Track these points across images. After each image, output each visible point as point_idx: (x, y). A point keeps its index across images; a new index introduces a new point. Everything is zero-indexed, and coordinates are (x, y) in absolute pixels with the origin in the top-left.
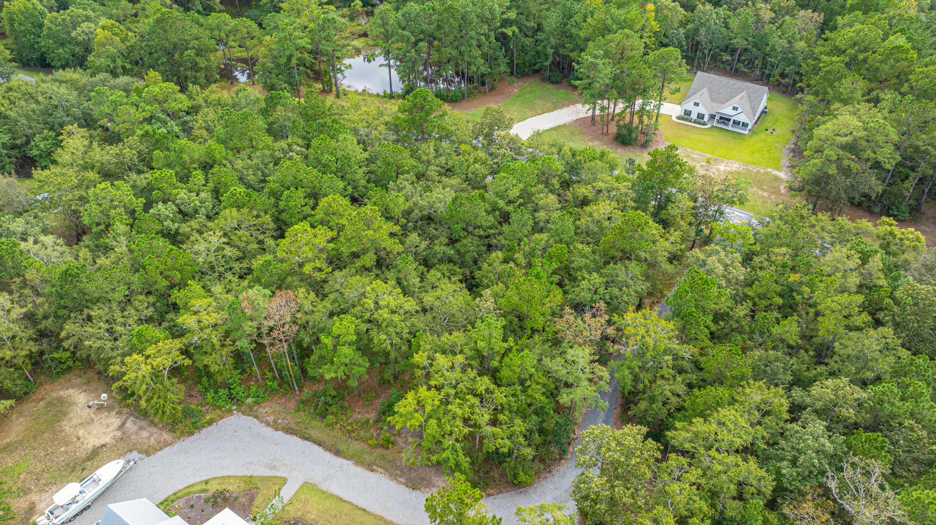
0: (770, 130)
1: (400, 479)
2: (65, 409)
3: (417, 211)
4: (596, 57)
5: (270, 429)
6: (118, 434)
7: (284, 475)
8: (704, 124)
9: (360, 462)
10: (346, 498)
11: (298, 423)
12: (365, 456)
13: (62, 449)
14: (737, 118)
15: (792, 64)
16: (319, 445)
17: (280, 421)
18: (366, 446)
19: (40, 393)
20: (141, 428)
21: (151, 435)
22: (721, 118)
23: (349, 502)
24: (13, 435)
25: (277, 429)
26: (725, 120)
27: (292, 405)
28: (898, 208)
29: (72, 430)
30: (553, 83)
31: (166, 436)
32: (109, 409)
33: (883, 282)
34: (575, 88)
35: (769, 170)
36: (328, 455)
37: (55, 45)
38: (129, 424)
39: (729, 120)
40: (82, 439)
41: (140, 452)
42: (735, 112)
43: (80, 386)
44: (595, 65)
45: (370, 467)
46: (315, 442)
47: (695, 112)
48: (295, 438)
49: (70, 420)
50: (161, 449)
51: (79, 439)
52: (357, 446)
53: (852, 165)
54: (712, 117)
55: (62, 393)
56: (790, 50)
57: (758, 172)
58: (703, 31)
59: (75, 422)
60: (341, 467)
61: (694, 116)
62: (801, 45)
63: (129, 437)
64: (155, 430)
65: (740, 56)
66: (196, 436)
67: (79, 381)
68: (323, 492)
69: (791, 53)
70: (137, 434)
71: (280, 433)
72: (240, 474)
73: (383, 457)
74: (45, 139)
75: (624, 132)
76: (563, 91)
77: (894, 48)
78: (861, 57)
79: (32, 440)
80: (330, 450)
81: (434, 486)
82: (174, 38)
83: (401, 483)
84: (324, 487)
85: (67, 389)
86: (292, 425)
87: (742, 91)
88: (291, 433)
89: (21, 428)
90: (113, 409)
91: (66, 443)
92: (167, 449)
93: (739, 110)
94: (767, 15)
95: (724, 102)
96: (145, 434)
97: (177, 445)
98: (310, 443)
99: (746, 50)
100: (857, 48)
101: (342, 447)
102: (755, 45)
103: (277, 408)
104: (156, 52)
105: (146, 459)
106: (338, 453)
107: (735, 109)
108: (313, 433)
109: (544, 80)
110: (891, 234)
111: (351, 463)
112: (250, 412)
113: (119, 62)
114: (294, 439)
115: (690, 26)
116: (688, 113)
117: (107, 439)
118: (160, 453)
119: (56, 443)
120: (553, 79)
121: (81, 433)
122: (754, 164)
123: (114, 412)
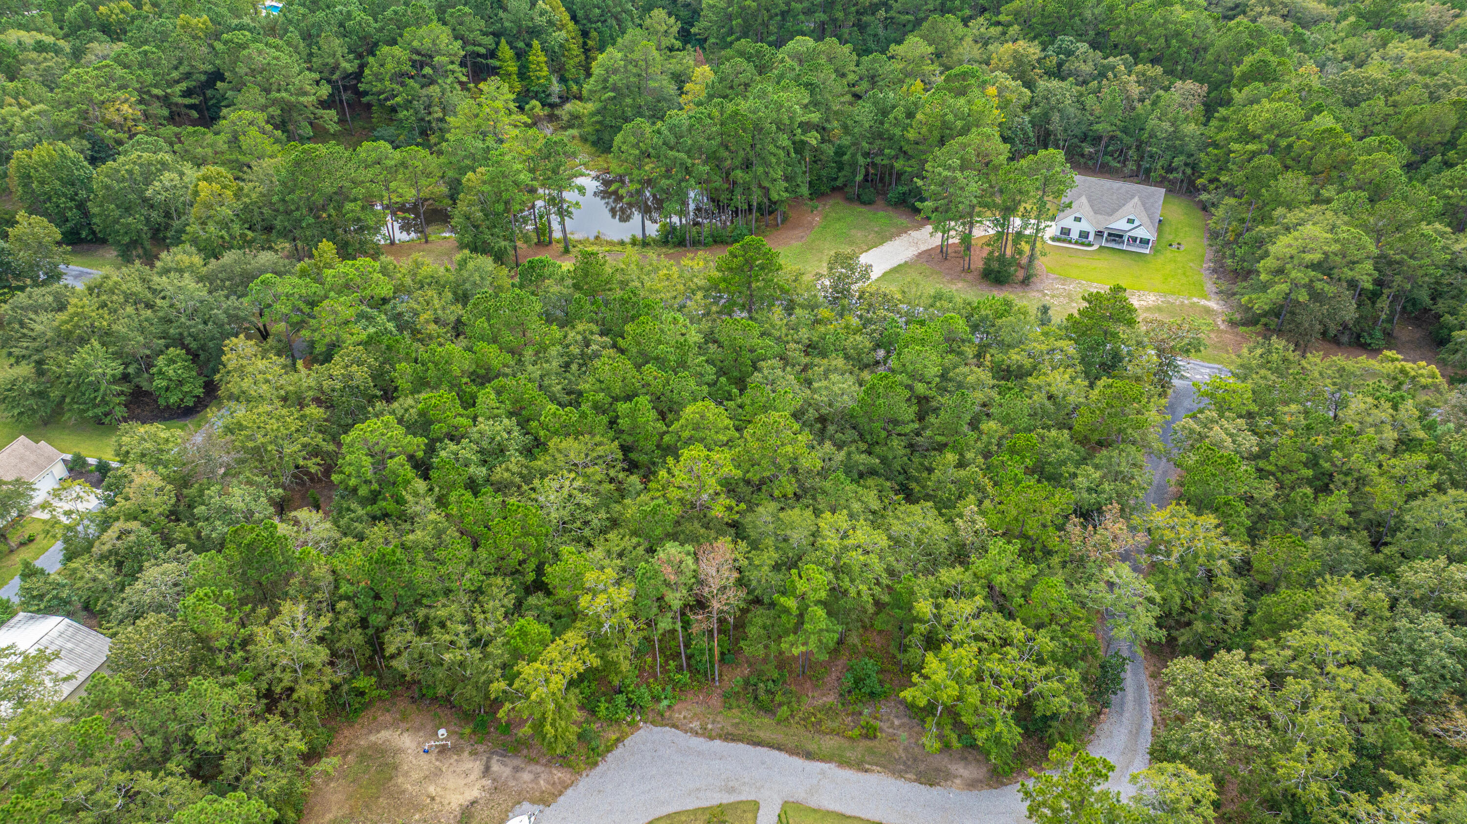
0: (1175, 245)
1: (908, 776)
2: (390, 760)
3: (811, 410)
4: (949, 168)
5: (701, 739)
6: (488, 783)
7: (751, 797)
8: (1090, 245)
9: (844, 763)
10: (849, 813)
11: (736, 725)
12: (848, 754)
13: (417, 817)
14: (1133, 234)
15: (1181, 153)
16: (779, 749)
17: (710, 726)
18: (843, 741)
19: (340, 743)
20: (517, 769)
21: (537, 776)
22: (1110, 235)
23: (855, 818)
24: (334, 809)
25: (711, 738)
26: (1116, 236)
27: (716, 701)
28: (1370, 334)
29: (417, 788)
30: (864, 203)
31: (559, 774)
32: (457, 749)
33: (1421, 434)
34: (918, 211)
35: (1195, 300)
36: (798, 762)
37: (117, 213)
38: (495, 767)
39: (1121, 236)
40: (438, 799)
41: (533, 802)
42: (1131, 226)
43: (395, 725)
44: (954, 180)
45: (860, 766)
46: (771, 746)
47: (1075, 230)
48: (741, 745)
49: (406, 774)
50: (561, 793)
51: (433, 799)
52: (830, 743)
53: (1327, 288)
54: (1099, 234)
55: (373, 738)
56: (1176, 134)
57: (1182, 303)
58: (1056, 117)
59: (415, 776)
60: (823, 773)
61: (1075, 235)
62: (1191, 128)
63: (505, 783)
64: (539, 769)
65: (1106, 147)
66: (602, 767)
67: (388, 717)
68: (815, 811)
69: (1177, 139)
70: (514, 778)
71: (718, 742)
72: (690, 807)
73: (871, 751)
74: (172, 361)
75: (995, 266)
76: (881, 214)
77: (1324, 131)
78: (1283, 143)
79: (365, 812)
80: (798, 754)
81: (955, 777)
82: (328, 187)
83: (910, 780)
84: (813, 803)
85: (378, 732)
86: (730, 729)
87: (1133, 197)
88: (733, 740)
89: (340, 796)
90: (462, 750)
91: (419, 808)
92: (570, 791)
93: (1137, 223)
94: (1135, 90)
95: (1112, 212)
96: (526, 776)
97: (581, 784)
98: (766, 749)
99: (1112, 138)
100: (1276, 132)
101: (812, 747)
102: (1125, 131)
103: (697, 709)
104: (297, 209)
105: (548, 811)
106: (809, 756)
107: (1131, 221)
108: (762, 735)
109: (849, 200)
110: (1403, 371)
111: (832, 766)
112: (661, 720)
113: (236, 228)
114: (741, 748)
115: (1035, 110)
116: (1066, 232)
117: (475, 793)
118: (562, 798)
119: (403, 810)
120: (865, 198)
121: (432, 790)
122: (1173, 294)
123: (466, 754)
